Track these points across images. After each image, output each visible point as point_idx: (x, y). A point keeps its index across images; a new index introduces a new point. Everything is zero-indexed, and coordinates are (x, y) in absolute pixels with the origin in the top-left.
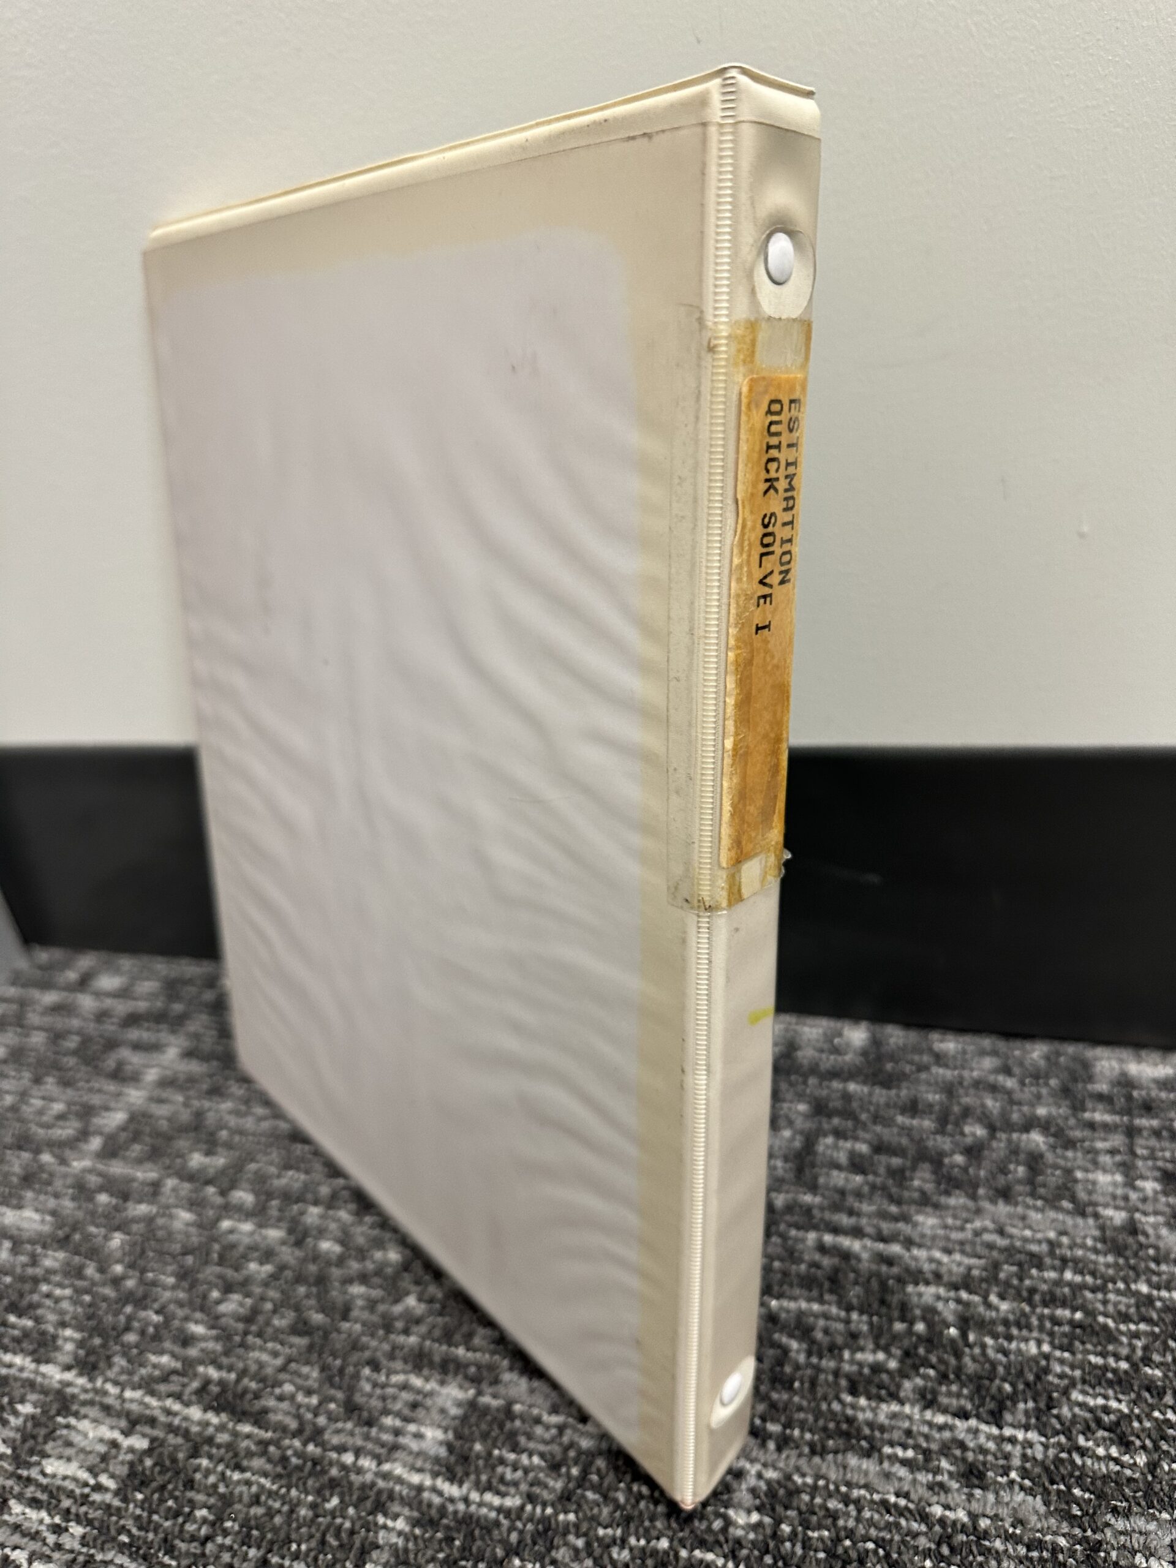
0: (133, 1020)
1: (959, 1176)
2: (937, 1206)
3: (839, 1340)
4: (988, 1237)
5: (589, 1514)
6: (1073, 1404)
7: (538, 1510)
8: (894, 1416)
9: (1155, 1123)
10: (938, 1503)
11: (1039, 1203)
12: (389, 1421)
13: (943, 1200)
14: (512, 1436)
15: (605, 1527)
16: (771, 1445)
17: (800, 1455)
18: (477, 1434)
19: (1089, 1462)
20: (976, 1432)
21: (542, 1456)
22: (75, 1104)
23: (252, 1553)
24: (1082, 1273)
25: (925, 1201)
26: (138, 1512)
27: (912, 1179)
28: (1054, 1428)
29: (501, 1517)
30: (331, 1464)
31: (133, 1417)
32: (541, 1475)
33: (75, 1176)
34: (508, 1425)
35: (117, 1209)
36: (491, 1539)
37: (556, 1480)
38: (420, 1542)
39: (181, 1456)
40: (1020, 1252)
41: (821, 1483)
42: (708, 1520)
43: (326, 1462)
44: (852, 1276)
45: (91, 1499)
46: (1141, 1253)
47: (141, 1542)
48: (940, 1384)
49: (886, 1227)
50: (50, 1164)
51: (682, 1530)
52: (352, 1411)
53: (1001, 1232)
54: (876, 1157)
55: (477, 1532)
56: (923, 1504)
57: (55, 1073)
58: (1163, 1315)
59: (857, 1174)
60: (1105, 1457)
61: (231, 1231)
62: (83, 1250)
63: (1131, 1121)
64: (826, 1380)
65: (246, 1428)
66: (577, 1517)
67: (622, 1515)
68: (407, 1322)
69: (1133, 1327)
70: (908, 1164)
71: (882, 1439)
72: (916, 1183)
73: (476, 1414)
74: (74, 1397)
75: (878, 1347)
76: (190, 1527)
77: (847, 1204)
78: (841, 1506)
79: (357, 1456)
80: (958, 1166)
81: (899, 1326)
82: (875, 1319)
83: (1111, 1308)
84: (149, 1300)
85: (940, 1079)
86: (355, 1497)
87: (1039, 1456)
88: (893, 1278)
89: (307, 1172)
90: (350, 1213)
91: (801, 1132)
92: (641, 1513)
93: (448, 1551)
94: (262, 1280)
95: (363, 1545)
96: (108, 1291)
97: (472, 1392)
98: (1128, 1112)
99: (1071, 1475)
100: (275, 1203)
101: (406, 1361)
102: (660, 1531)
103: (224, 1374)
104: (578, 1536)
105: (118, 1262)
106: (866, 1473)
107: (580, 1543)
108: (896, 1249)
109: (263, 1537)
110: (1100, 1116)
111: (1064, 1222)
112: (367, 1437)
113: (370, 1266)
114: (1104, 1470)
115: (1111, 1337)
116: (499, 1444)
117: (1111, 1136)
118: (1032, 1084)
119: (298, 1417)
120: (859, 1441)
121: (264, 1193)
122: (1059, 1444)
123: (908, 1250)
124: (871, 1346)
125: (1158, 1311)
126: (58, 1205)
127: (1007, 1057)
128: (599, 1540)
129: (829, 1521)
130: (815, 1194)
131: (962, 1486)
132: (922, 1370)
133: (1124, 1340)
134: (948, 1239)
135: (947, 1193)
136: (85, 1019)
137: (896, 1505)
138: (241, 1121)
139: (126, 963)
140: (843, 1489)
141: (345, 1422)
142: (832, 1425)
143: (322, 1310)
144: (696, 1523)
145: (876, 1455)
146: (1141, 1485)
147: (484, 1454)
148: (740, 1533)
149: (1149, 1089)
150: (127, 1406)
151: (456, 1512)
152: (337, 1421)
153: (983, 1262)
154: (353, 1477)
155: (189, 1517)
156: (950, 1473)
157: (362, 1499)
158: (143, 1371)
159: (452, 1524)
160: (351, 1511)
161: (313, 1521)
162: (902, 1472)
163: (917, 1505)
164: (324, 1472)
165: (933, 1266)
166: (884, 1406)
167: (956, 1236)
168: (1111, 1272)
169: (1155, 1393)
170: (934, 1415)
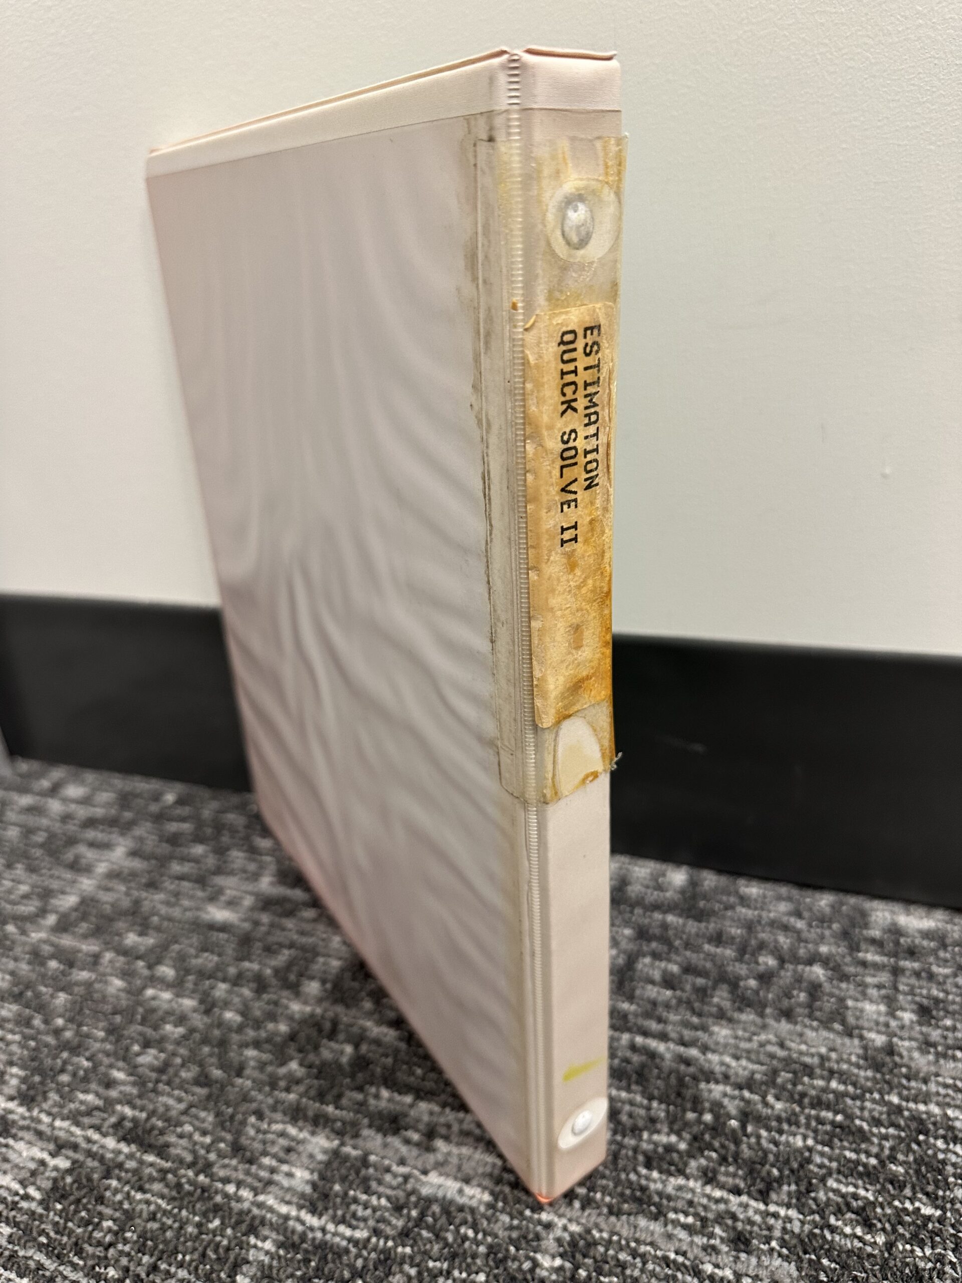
0: (90, 823)
1: (751, 998)
2: (730, 1020)
3: (641, 1123)
4: (771, 1048)
5: (423, 1249)
6: (828, 1190)
7: (382, 1242)
8: (680, 1188)
9: (916, 965)
10: (709, 1262)
11: (815, 1024)
12: (267, 1161)
13: (736, 1015)
14: (366, 1181)
15: (435, 1261)
16: (577, 1204)
17: (599, 1215)
18: (337, 1177)
19: (837, 1238)
20: (746, 1206)
21: (389, 1198)
22: (37, 887)
23: (146, 1259)
24: (845, 1083)
25: (721, 1016)
26: (57, 1219)
27: (712, 997)
28: (810, 1208)
29: (351, 1246)
30: (216, 1192)
31: (59, 1142)
32: (387, 1214)
33: (33, 945)
34: (363, 1172)
35: (63, 973)
36: (341, 1263)
37: (398, 1219)
38: (283, 1260)
39: (96, 1176)
40: (796, 1063)
41: (615, 1238)
42: (519, 1261)
43: (213, 1190)
44: (656, 1071)
45: (19, 1206)
46: (895, 1071)
47: (57, 1243)
48: (720, 1165)
49: (687, 1034)
50: (13, 934)
51: (497, 1268)
52: (238, 1151)
53: (782, 1045)
54: (685, 976)
55: (330, 1256)
56: (697, 1262)
57: (25, 861)
58: (909, 1122)
59: (667, 989)
60: (851, 1235)
61: (154, 998)
62: (33, 1004)
63: (896, 962)
64: (627, 1155)
65: (150, 1158)
66: (412, 1251)
67: (449, 1252)
68: (289, 1082)
69: (883, 1130)
70: (710, 983)
71: (668, 1206)
72: (716, 1000)
73: (338, 1160)
74: (14, 1122)
75: (671, 1131)
76: (98, 1235)
77: (657, 1013)
78: (629, 1258)
79: (238, 1188)
80: (751, 989)
81: (691, 1116)
82: (672, 1108)
83: (866, 1114)
84: (81, 1049)
85: (742, 917)
86: (233, 1220)
87: (797, 1230)
88: (688, 1075)
89: (220, 955)
90: (251, 990)
91: (625, 952)
92: (465, 1252)
93: (304, 1269)
94: (176, 1039)
95: (236, 1259)
96: (50, 1040)
97: (336, 1142)
98: (895, 955)
99: (821, 1248)
100: (191, 978)
101: (285, 1114)
102: (479, 1268)
103: (137, 1113)
104: (412, 1266)
105: (60, 1016)
106: (652, 1234)
107: (413, 1272)
108: (694, 1052)
109: (156, 1247)
110: (871, 956)
111: (834, 1041)
112: (248, 1173)
113: (263, 1034)
114: (849, 1245)
115: (864, 1137)
116: (354, 1186)
117: (879, 974)
118: (818, 927)
119: (194, 1152)
120: (649, 1206)
121: (183, 969)
122: (814, 1221)
123: (704, 1054)
124: (666, 1129)
125: (906, 1119)
126: (17, 967)
127: (799, 904)
128: (429, 1270)
129: (619, 1270)
130: (632, 1003)
131: (730, 1250)
132: (706, 1153)
133: (875, 1140)
134: (737, 1047)
135: (740, 1010)
136: (52, 820)
137: (674, 1261)
138: (170, 910)
139: (90, 776)
140: (633, 1244)
141: (231, 1159)
142: (628, 1192)
143: (221, 1067)
144: (510, 1263)
145: (662, 1219)
146: (879, 1260)
147: (341, 1193)
148: (544, 1273)
149: (914, 937)
150: (56, 1133)
151: (314, 1239)
152: (224, 1157)
153: (764, 1068)
154: (233, 1204)
155: (97, 1226)
156: (722, 1239)
157: (239, 1223)
158: (72, 1106)
159: (310, 1248)
160: (229, 1231)
161: (197, 1237)
162: (683, 1234)
163: (693, 1262)
164: (210, 1198)
165: (723, 1068)
166: (672, 1179)
167: (744, 1045)
168: (869, 1084)
169: (897, 1185)
170: (713, 1189)
